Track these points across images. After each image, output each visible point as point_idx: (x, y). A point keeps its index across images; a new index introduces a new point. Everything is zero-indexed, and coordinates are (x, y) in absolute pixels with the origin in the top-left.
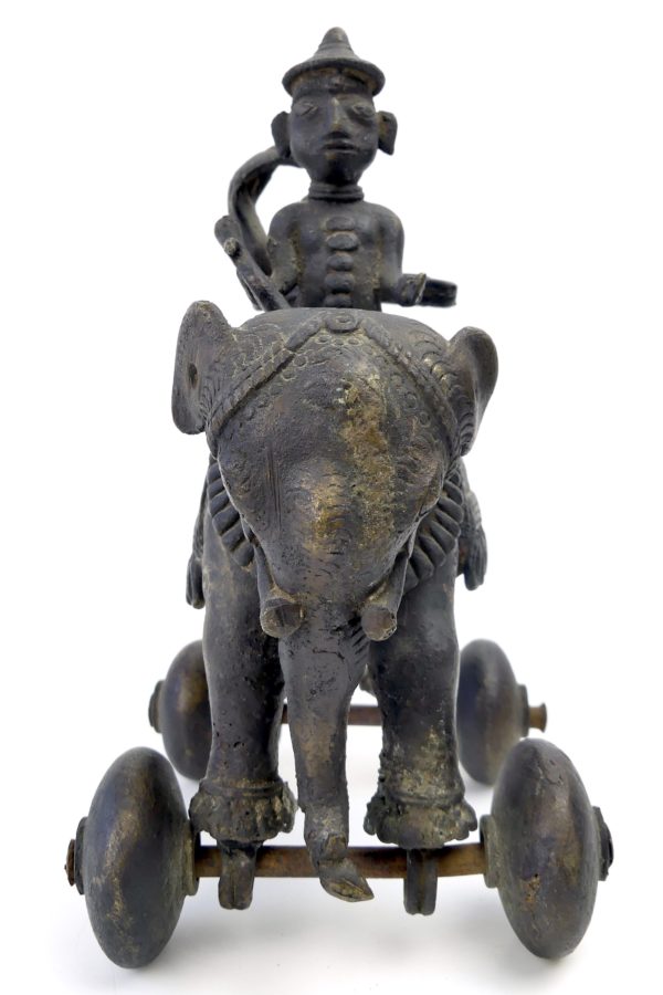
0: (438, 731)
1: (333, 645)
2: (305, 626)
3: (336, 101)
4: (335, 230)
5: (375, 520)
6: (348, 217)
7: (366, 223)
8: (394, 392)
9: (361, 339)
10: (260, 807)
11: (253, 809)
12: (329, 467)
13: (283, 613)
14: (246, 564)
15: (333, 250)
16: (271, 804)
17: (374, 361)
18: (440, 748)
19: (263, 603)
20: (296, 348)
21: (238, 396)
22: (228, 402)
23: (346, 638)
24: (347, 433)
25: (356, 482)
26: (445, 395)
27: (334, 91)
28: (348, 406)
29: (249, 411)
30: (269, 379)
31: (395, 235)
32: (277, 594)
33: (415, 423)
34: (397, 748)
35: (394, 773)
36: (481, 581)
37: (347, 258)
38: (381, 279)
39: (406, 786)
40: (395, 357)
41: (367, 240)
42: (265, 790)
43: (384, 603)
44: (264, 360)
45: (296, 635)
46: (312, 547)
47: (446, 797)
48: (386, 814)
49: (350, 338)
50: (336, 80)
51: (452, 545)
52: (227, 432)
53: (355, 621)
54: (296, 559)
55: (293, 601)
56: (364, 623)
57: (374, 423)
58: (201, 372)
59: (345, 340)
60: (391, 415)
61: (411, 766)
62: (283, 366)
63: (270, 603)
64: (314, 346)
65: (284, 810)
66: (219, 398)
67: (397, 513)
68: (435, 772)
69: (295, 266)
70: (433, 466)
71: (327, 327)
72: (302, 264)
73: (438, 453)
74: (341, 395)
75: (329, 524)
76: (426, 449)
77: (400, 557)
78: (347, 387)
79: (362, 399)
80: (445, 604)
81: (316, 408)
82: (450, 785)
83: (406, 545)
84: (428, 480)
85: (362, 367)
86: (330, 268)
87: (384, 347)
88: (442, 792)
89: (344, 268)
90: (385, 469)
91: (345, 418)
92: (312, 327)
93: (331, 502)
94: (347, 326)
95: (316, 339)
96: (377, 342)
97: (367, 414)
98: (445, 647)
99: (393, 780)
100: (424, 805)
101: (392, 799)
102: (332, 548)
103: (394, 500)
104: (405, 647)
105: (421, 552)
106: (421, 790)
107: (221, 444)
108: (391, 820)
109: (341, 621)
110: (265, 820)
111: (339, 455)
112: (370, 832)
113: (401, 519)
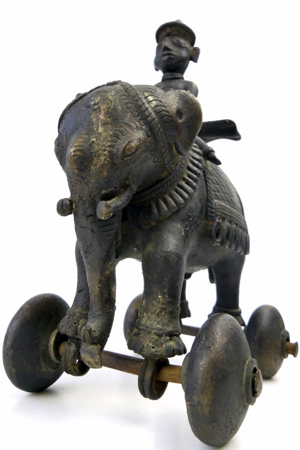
0: (163, 294)
1: (89, 224)
3: (167, 38)
8: (120, 101)
9: (117, 86)
11: (78, 322)
12: (83, 131)
18: (162, 304)
23: (95, 222)
24: (93, 116)
25: (92, 137)
27: (167, 35)
33: (129, 115)
39: (144, 321)
57: (105, 112)
59: (109, 87)
60: (115, 108)
61: (147, 311)
74: (93, 100)
78: (96, 97)
79: (103, 101)
90: (107, 131)
91: (93, 110)
95: (100, 88)
97: (102, 108)
99: (140, 318)
102: (76, 166)
106: (149, 323)
108: (134, 338)
109: (90, 210)
111: (88, 126)
113: (113, 156)
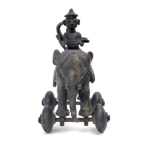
0: (88, 102)
1: (74, 90)
2: (71, 88)
3: (72, 20)
4: (72, 36)
5: (78, 76)
6: (74, 34)
7: (76, 35)
8: (80, 61)
9: (76, 55)
10: (65, 112)
12: (73, 70)
13: (68, 87)
14: (62, 81)
15: (72, 39)
16: (66, 112)
17: (78, 58)
18: (88, 104)
19: (66, 86)
20: (69, 56)
21: (62, 62)
22: (61, 63)
23: (76, 90)
24: (75, 66)
25: (76, 72)
26: (86, 60)
27: (72, 19)
28: (75, 63)
29: (64, 64)
30: (66, 60)
31: (80, 36)
32: (67, 85)
33: (83, 64)
34: (82, 104)
35: (82, 107)
36: (94, 82)
37: (74, 40)
38: (78, 42)
39: (84, 109)
40: (80, 57)
41: (76, 37)
42: (66, 110)
43: (80, 85)
44: (65, 57)
45: (69, 90)
46: (71, 79)
47: (89, 110)
48: (81, 112)
49: (75, 55)
50: (72, 17)
51: (89, 78)
52: (61, 66)
53: (77, 87)
54: (69, 80)
55: (69, 85)
56: (78, 88)
57: (78, 65)
58: (57, 58)
59: (74, 55)
60: (80, 64)
61: (84, 106)
62: (67, 58)
63: (67, 86)
64: (71, 56)
65: (68, 113)
66: (60, 62)
67: (81, 75)
68: (87, 107)
69: (67, 41)
70: (85, 69)
71: (72, 53)
72: (68, 41)
73: (86, 68)
74: (74, 62)
75: (73, 76)
76: (84, 67)
77: (82, 80)
78: (75, 61)
79: (77, 62)
80: (88, 85)
81: (71, 63)
82: (89, 108)
83: (82, 78)
84: (84, 71)
85: (76, 58)
86: (72, 42)
87: (79, 56)
88: (88, 109)
89: (73, 42)
90: (79, 70)
91: (75, 64)
92: (70, 53)
93: (73, 74)
94: (74, 53)
95: (71, 55)
96: (78, 55)
97: (77, 64)
98: (88, 91)
99: (82, 108)
100: (86, 111)
101: (82, 111)
102: (74, 79)
103: (81, 73)
104: (83, 91)
105: (84, 79)
106: (86, 109)
107: (60, 67)
108: (82, 113)
109: (75, 88)
110: (66, 114)
111: (74, 69)
112: (79, 115)
113: (81, 76)
